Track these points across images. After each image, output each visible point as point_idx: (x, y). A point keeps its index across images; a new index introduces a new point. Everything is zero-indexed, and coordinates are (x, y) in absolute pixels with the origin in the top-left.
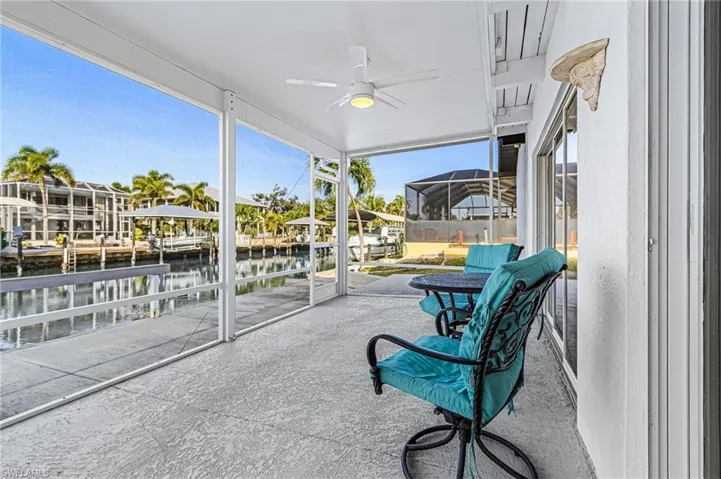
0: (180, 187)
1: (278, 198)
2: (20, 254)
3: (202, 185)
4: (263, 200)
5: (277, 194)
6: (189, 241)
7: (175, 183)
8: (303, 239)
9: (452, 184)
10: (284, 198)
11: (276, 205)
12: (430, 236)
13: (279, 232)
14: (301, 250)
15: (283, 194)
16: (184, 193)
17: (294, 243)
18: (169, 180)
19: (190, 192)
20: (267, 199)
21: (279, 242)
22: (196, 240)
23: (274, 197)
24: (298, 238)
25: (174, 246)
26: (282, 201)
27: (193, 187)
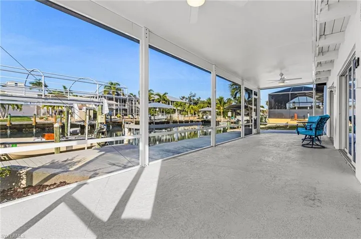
0: (156, 95)
1: (192, 98)
2: (111, 121)
3: (165, 94)
4: (184, 99)
5: (191, 96)
6: (163, 117)
7: (155, 93)
8: (207, 118)
9: (291, 94)
10: (194, 98)
11: (191, 101)
12: (281, 116)
13: (195, 114)
14: (207, 123)
15: (194, 96)
16: (158, 97)
17: (203, 119)
18: (152, 92)
19: (160, 96)
20: (187, 99)
21: (195, 119)
22: (165, 117)
23: (190, 98)
24: (205, 117)
25: (158, 119)
26: (193, 100)
27: (162, 95)
